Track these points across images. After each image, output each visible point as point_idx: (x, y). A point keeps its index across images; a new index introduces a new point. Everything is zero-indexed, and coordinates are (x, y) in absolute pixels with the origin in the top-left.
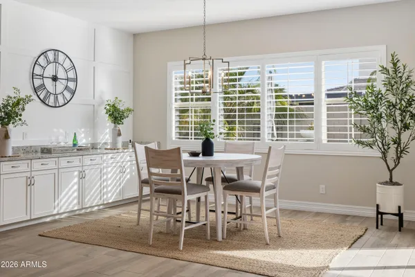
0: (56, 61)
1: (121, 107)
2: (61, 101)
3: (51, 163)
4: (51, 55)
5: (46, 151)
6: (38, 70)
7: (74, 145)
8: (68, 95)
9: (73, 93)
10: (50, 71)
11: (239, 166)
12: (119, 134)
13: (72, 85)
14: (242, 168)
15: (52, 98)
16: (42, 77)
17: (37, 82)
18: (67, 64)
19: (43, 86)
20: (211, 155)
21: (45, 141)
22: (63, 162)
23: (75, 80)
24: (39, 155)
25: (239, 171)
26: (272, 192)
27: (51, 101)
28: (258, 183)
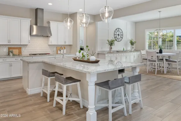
0: (119, 31)
1: (133, 41)
2: (120, 40)
3: (120, 54)
4: (118, 30)
5: (118, 52)
6: (115, 33)
7: (124, 50)
8: (121, 39)
9: (122, 38)
10: (117, 34)
11: (169, 56)
12: (133, 48)
13: (122, 36)
14: (170, 56)
15: (118, 39)
16: (116, 35)
17: (115, 36)
18: (121, 31)
19: (116, 37)
20: (162, 53)
21: (117, 50)
22: (122, 54)
23: (123, 35)
24: (116, 53)
25: (169, 57)
26: (179, 63)
27: (118, 40)
28: (176, 60)
